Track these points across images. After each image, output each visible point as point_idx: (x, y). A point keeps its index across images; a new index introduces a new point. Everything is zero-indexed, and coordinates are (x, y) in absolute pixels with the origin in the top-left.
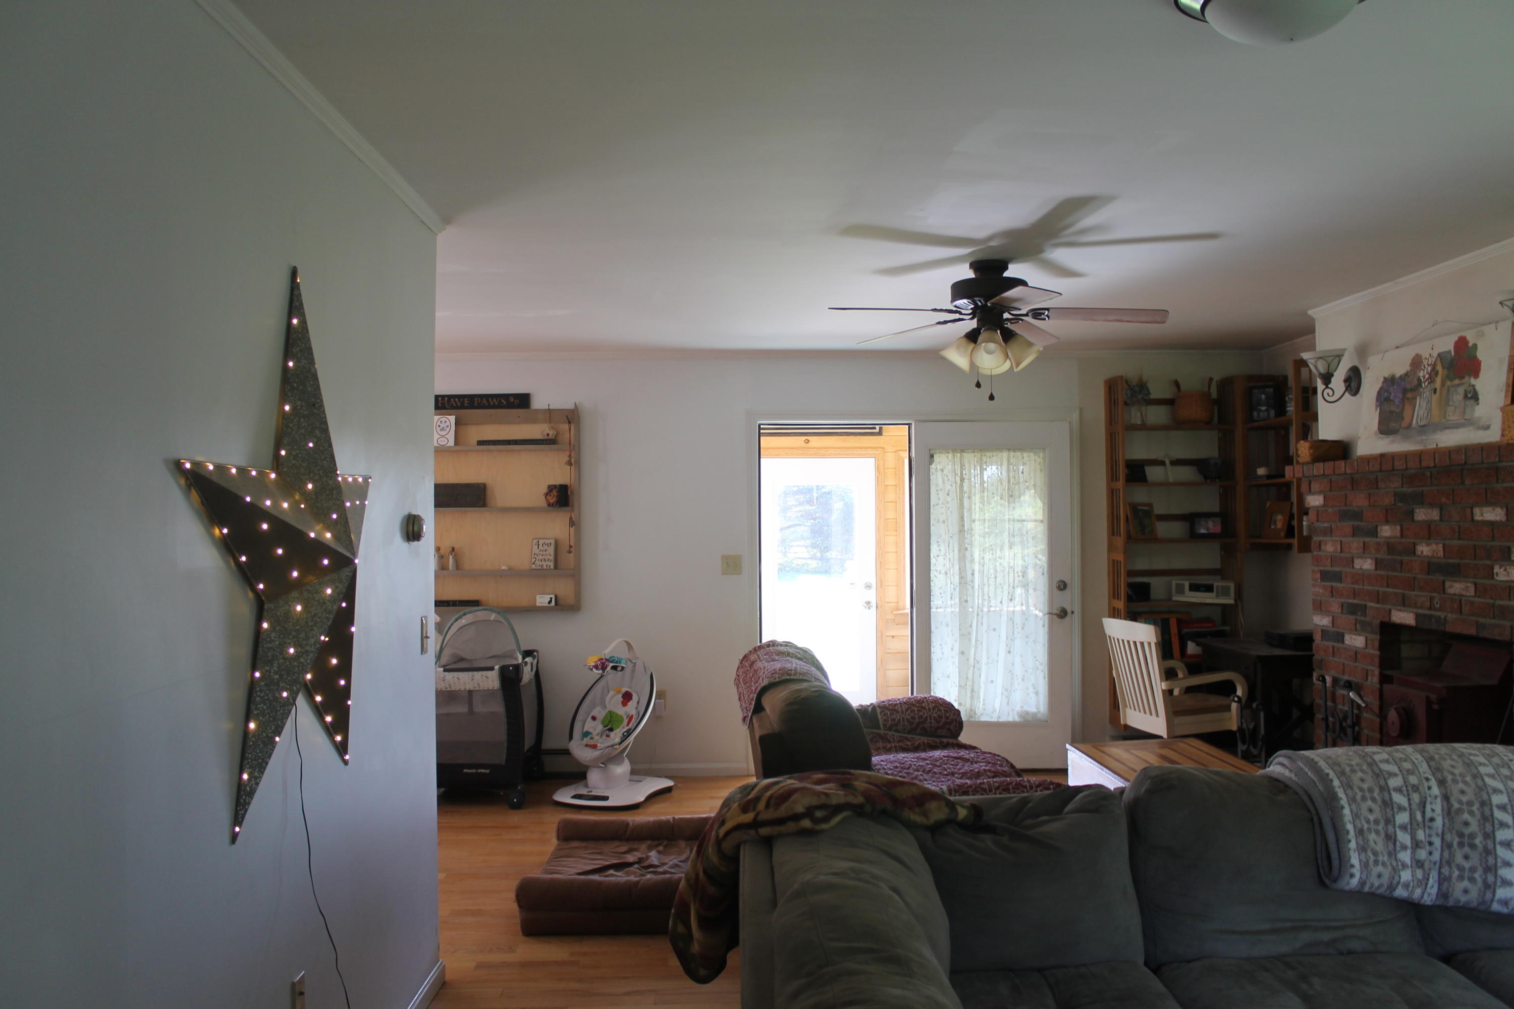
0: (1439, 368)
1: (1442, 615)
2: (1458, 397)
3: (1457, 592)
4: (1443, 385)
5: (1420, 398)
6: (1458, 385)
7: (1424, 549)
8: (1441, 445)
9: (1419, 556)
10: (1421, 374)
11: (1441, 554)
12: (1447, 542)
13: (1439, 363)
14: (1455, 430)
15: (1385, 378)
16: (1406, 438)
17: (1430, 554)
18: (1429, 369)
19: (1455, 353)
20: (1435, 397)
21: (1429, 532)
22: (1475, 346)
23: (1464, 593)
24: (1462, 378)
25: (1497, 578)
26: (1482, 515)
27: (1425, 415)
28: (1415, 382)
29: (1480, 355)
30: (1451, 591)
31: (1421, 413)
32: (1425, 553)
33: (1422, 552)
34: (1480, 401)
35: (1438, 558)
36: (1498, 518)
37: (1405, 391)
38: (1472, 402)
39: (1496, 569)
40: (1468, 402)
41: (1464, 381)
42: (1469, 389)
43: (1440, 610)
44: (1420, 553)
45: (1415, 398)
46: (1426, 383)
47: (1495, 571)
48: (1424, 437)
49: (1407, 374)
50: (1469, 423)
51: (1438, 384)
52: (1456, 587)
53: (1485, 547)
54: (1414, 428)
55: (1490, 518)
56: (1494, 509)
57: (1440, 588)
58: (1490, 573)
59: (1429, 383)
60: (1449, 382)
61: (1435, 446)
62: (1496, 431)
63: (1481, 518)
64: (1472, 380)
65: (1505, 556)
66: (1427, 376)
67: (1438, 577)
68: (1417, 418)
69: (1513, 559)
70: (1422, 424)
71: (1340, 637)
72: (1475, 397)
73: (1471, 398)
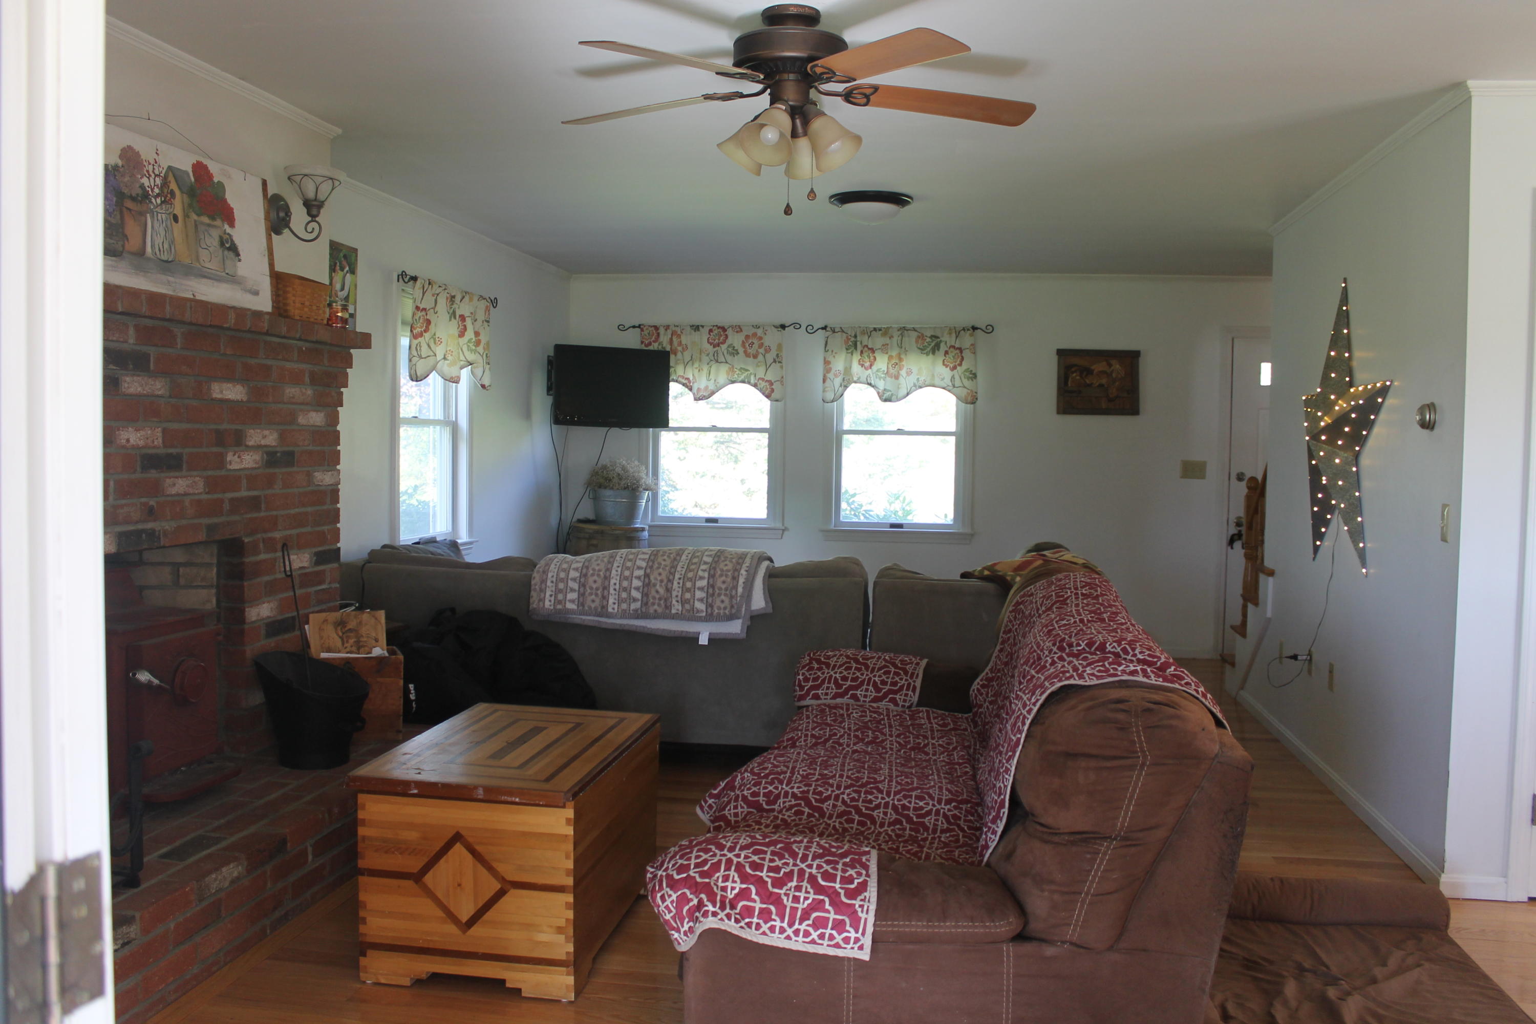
0: (173, 185)
1: (157, 526)
2: (212, 241)
3: (181, 491)
4: (186, 216)
5: (152, 217)
6: (209, 226)
7: (133, 437)
8: (199, 297)
9: (123, 447)
10: (145, 182)
11: (159, 442)
12: (166, 425)
13: (172, 178)
14: (216, 283)
16: (138, 270)
17: (141, 443)
18: (159, 182)
19: (195, 180)
20: (178, 228)
22: (222, 186)
23: (191, 491)
24: (212, 218)
25: (231, 467)
26: (221, 392)
27: (166, 246)
28: (138, 190)
29: (229, 198)
30: (173, 491)
31: (158, 241)
32: (132, 441)
33: (128, 441)
34: (241, 257)
35: (154, 447)
36: (239, 397)
37: (121, 195)
38: (230, 253)
39: (230, 457)
40: (227, 252)
41: (215, 223)
42: (224, 237)
43: (155, 519)
44: (124, 441)
45: (142, 214)
46: (159, 201)
47: (228, 459)
48: (171, 279)
49: (117, 169)
50: (233, 279)
51: (179, 208)
52: (178, 485)
53: (217, 432)
54: (149, 259)
55: (230, 397)
56: (234, 386)
57: (155, 488)
58: (221, 462)
59: (162, 202)
60: (194, 217)
61: (192, 297)
62: (264, 303)
63: (219, 396)
64: (226, 227)
65: (238, 441)
66: (157, 191)
67: (153, 474)
68: (153, 246)
69: (250, 443)
70: (161, 257)
72: (234, 250)
73: (230, 249)
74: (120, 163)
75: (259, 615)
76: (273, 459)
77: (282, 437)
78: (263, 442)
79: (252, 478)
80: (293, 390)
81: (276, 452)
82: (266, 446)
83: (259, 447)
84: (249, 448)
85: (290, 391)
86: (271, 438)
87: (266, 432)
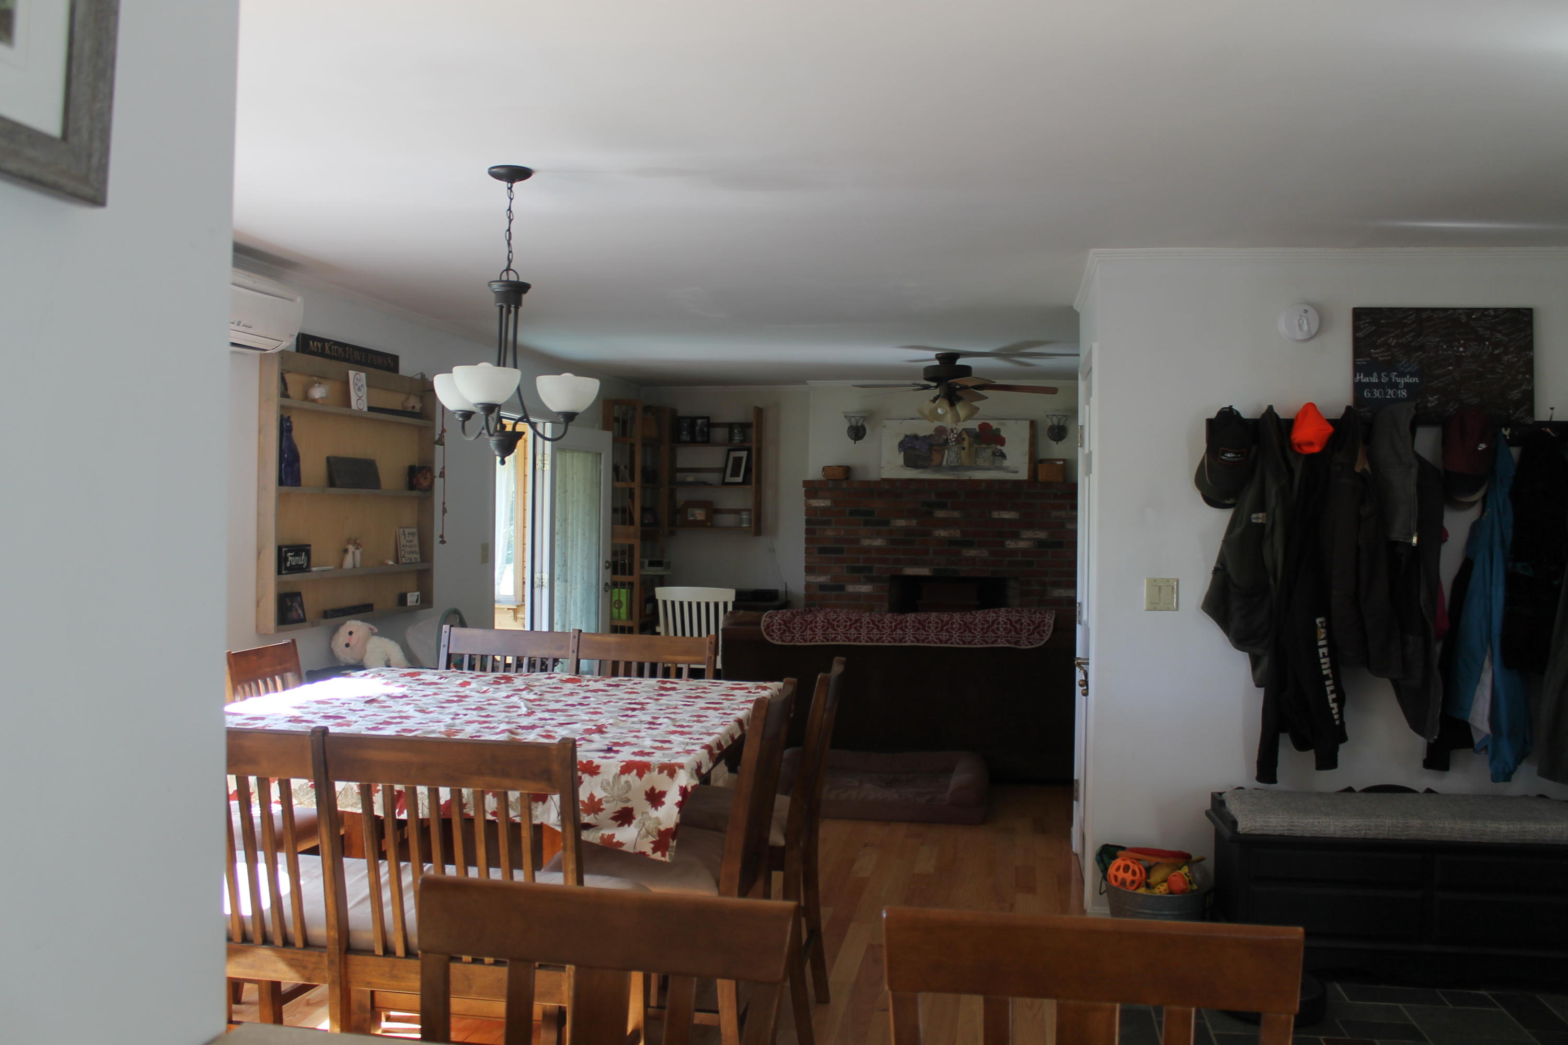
0: (965, 436)
1: (957, 568)
2: (987, 454)
3: (972, 555)
4: (970, 445)
5: (949, 451)
6: (986, 448)
7: (942, 533)
8: (972, 478)
9: (937, 537)
10: (947, 438)
11: (958, 535)
12: (965, 529)
13: (964, 432)
14: (986, 471)
15: (906, 435)
16: (937, 472)
17: (947, 536)
18: (955, 436)
19: (980, 430)
20: (963, 453)
21: (945, 523)
22: (998, 430)
23: (979, 555)
24: (988, 444)
25: (1009, 547)
26: (1000, 515)
27: (955, 460)
28: (941, 441)
29: (1003, 434)
30: (967, 555)
31: (951, 459)
32: (942, 535)
33: (940, 535)
34: (1007, 458)
35: (955, 537)
36: (1013, 517)
37: (931, 445)
38: (1000, 458)
39: (1008, 542)
40: (996, 458)
41: (990, 446)
42: (996, 451)
43: (956, 565)
44: (937, 535)
45: (943, 450)
46: (954, 443)
48: (956, 473)
49: (931, 436)
50: (1000, 468)
51: (966, 444)
52: (971, 553)
53: (999, 532)
54: (944, 467)
55: (1005, 517)
56: (1009, 513)
57: (956, 553)
58: (1002, 544)
59: (956, 444)
60: (976, 446)
61: (968, 478)
62: (1023, 475)
63: (998, 517)
64: (999, 447)
65: (1015, 536)
66: (953, 439)
67: (955, 548)
68: (947, 462)
69: (1024, 537)
70: (952, 465)
71: (841, 588)
72: (1003, 456)
73: (999, 456)
74: (933, 433)
76: (1041, 543)
77: (1051, 534)
78: (1035, 537)
79: (1025, 553)
80: (1060, 513)
81: (1046, 542)
82: (1037, 538)
83: (1031, 539)
84: (1023, 539)
85: (1054, 513)
86: (1042, 535)
87: (1036, 532)
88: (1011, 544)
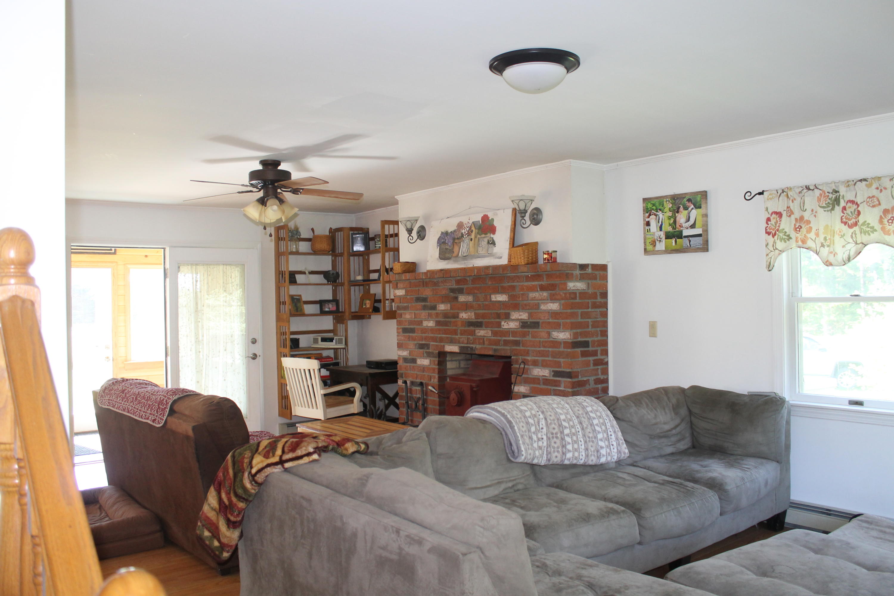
0: (473, 228)
1: (474, 346)
2: (484, 243)
3: (482, 335)
4: (476, 237)
5: (463, 243)
6: (484, 237)
7: (464, 315)
8: (475, 265)
9: (461, 319)
10: (463, 231)
11: (473, 317)
12: (477, 311)
13: (473, 226)
14: (483, 259)
15: (442, 232)
16: (456, 262)
17: (467, 318)
18: (468, 229)
19: (482, 222)
20: (471, 243)
21: (466, 307)
22: (493, 220)
23: (486, 335)
24: (486, 234)
25: (504, 327)
26: (496, 298)
27: (466, 251)
28: (460, 235)
29: (495, 224)
30: (479, 334)
31: (464, 250)
32: (464, 317)
33: (463, 317)
34: (496, 245)
35: (472, 319)
36: (504, 300)
37: (454, 239)
38: (492, 245)
39: (503, 323)
40: (490, 245)
41: (487, 235)
42: (490, 240)
43: (473, 344)
44: (461, 317)
45: (460, 243)
46: (466, 236)
47: (502, 324)
48: (466, 262)
49: (455, 231)
50: (491, 255)
51: (473, 236)
52: (481, 332)
53: (497, 313)
54: (460, 257)
55: (500, 300)
56: (502, 295)
57: (473, 333)
58: (499, 325)
59: (468, 235)
60: (479, 236)
61: (473, 266)
62: (505, 259)
63: (495, 300)
64: (492, 235)
65: (507, 317)
66: (466, 232)
67: (472, 328)
68: (462, 252)
69: (513, 318)
70: (465, 255)
71: (414, 361)
72: (494, 243)
73: (491, 243)
74: (456, 228)
75: (519, 390)
76: (524, 324)
77: (531, 315)
78: (520, 318)
79: (514, 332)
80: (535, 294)
81: (527, 322)
82: (521, 319)
83: (517, 320)
84: (513, 320)
85: (532, 295)
86: (524, 316)
87: (521, 313)
88: (506, 325)
